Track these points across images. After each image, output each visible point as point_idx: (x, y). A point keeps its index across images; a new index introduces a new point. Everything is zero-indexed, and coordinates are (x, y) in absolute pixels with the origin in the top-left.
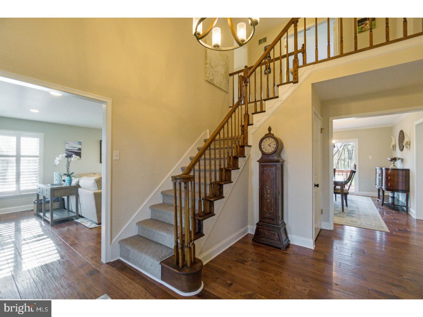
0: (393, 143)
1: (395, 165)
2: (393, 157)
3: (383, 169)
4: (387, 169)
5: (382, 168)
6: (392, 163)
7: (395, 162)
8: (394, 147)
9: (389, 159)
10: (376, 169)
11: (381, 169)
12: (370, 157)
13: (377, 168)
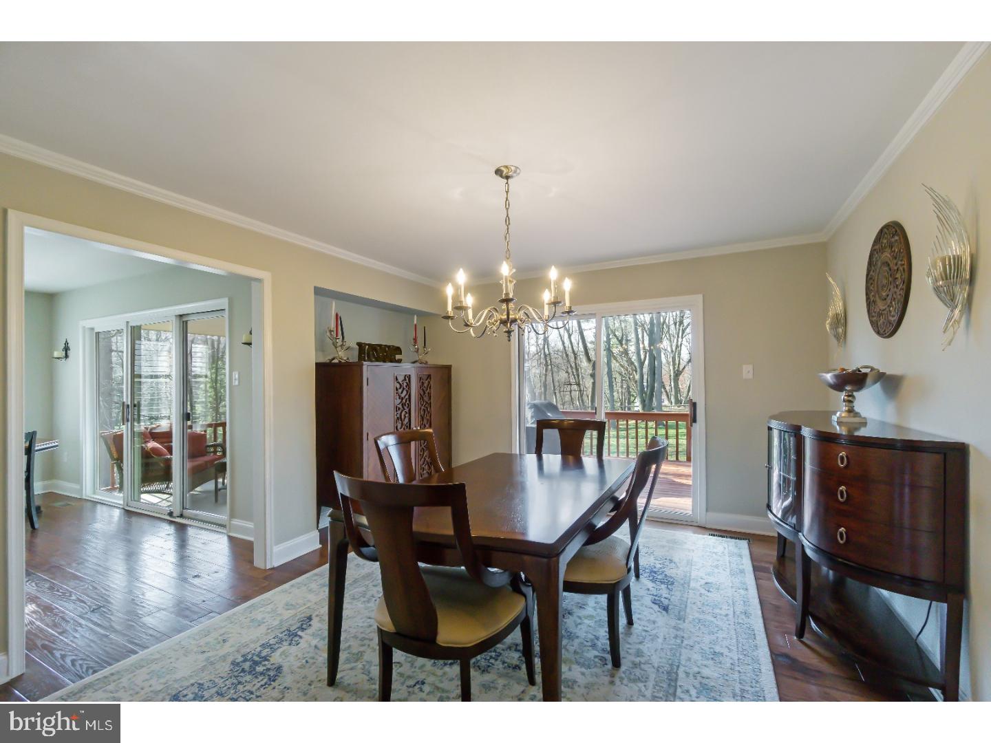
0: (837, 307)
1: (857, 409)
2: (851, 368)
3: (806, 432)
4: (826, 439)
5: (798, 429)
6: (843, 395)
7: (855, 394)
8: (841, 322)
9: (829, 377)
10: (770, 429)
11: (796, 431)
12: (747, 371)
13: (774, 424)
